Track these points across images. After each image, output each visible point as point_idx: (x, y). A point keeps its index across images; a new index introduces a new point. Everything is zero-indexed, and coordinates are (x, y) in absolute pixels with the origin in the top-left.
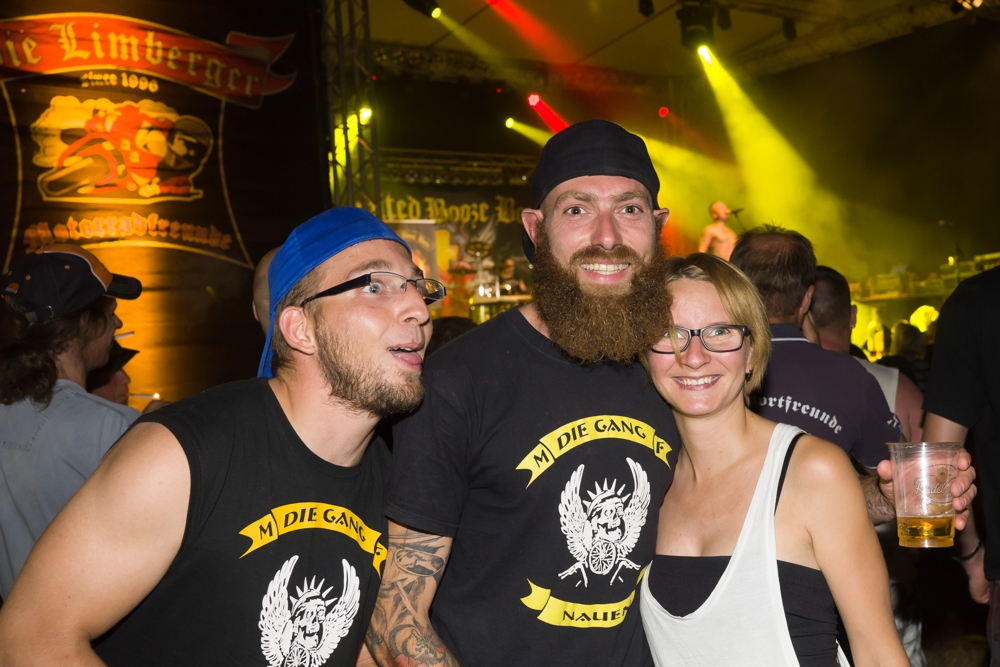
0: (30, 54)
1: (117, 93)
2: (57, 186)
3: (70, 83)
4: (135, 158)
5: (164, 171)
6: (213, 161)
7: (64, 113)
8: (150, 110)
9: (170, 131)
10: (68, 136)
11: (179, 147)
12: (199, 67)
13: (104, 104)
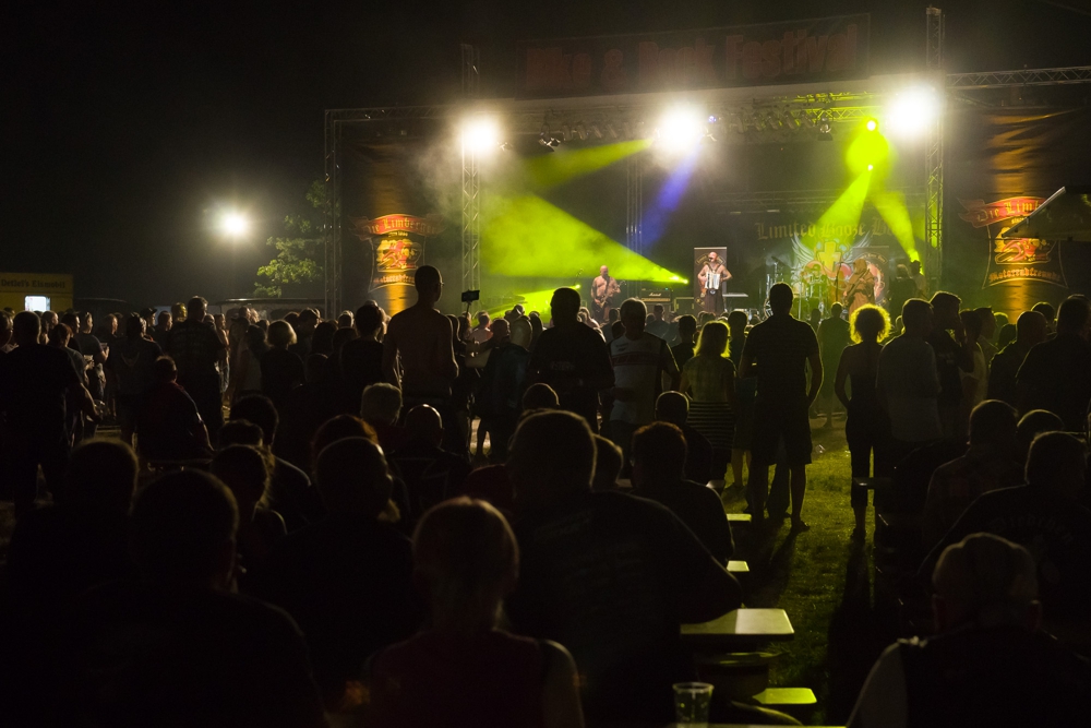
0: (378, 229)
1: (397, 238)
2: (382, 266)
3: (386, 236)
4: (400, 258)
5: (408, 261)
6: (422, 257)
7: (385, 245)
8: (406, 242)
9: (410, 248)
10: (385, 252)
11: (413, 253)
12: (419, 226)
13: (394, 241)
